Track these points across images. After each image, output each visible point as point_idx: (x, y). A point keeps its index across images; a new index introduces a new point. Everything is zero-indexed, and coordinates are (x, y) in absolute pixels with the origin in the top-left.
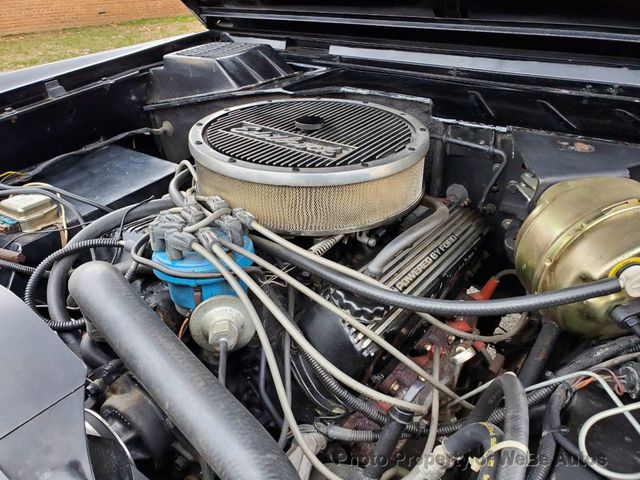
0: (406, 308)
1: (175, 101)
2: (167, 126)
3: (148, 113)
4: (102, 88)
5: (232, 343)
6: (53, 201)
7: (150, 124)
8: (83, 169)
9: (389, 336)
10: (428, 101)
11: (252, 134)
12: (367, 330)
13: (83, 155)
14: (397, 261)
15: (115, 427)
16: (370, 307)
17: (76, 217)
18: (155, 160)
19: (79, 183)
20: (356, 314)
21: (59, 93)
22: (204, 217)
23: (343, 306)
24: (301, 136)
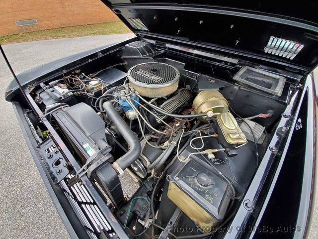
0: (167, 115)
1: (127, 57)
2: (126, 63)
3: (122, 59)
4: (111, 53)
5: (133, 119)
6: (100, 83)
7: (122, 62)
8: (107, 74)
9: (164, 120)
10: (184, 64)
11: (141, 73)
12: (159, 118)
13: (107, 70)
14: (169, 103)
15: (112, 132)
16: (161, 115)
17: (105, 86)
18: (123, 72)
19: (106, 78)
20: (157, 115)
21: (100, 55)
22: (130, 93)
23: (155, 114)
24: (151, 74)
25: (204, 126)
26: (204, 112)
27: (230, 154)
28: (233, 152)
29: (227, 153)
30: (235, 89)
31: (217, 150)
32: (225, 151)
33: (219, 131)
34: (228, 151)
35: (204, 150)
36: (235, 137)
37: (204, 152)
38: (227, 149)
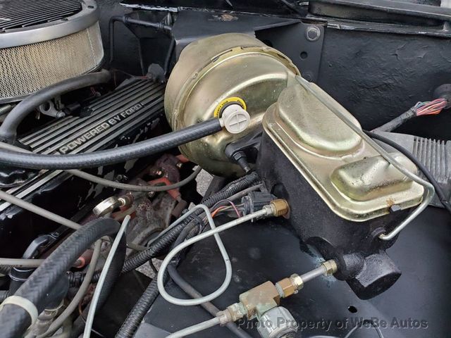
25: (231, 187)
26: (206, 118)
27: (365, 280)
28: (381, 267)
29: (353, 282)
30: (313, 34)
31: (298, 281)
32: (338, 274)
33: (287, 181)
34: (356, 270)
35: (232, 296)
36: (369, 177)
37: (234, 307)
38: (350, 260)
